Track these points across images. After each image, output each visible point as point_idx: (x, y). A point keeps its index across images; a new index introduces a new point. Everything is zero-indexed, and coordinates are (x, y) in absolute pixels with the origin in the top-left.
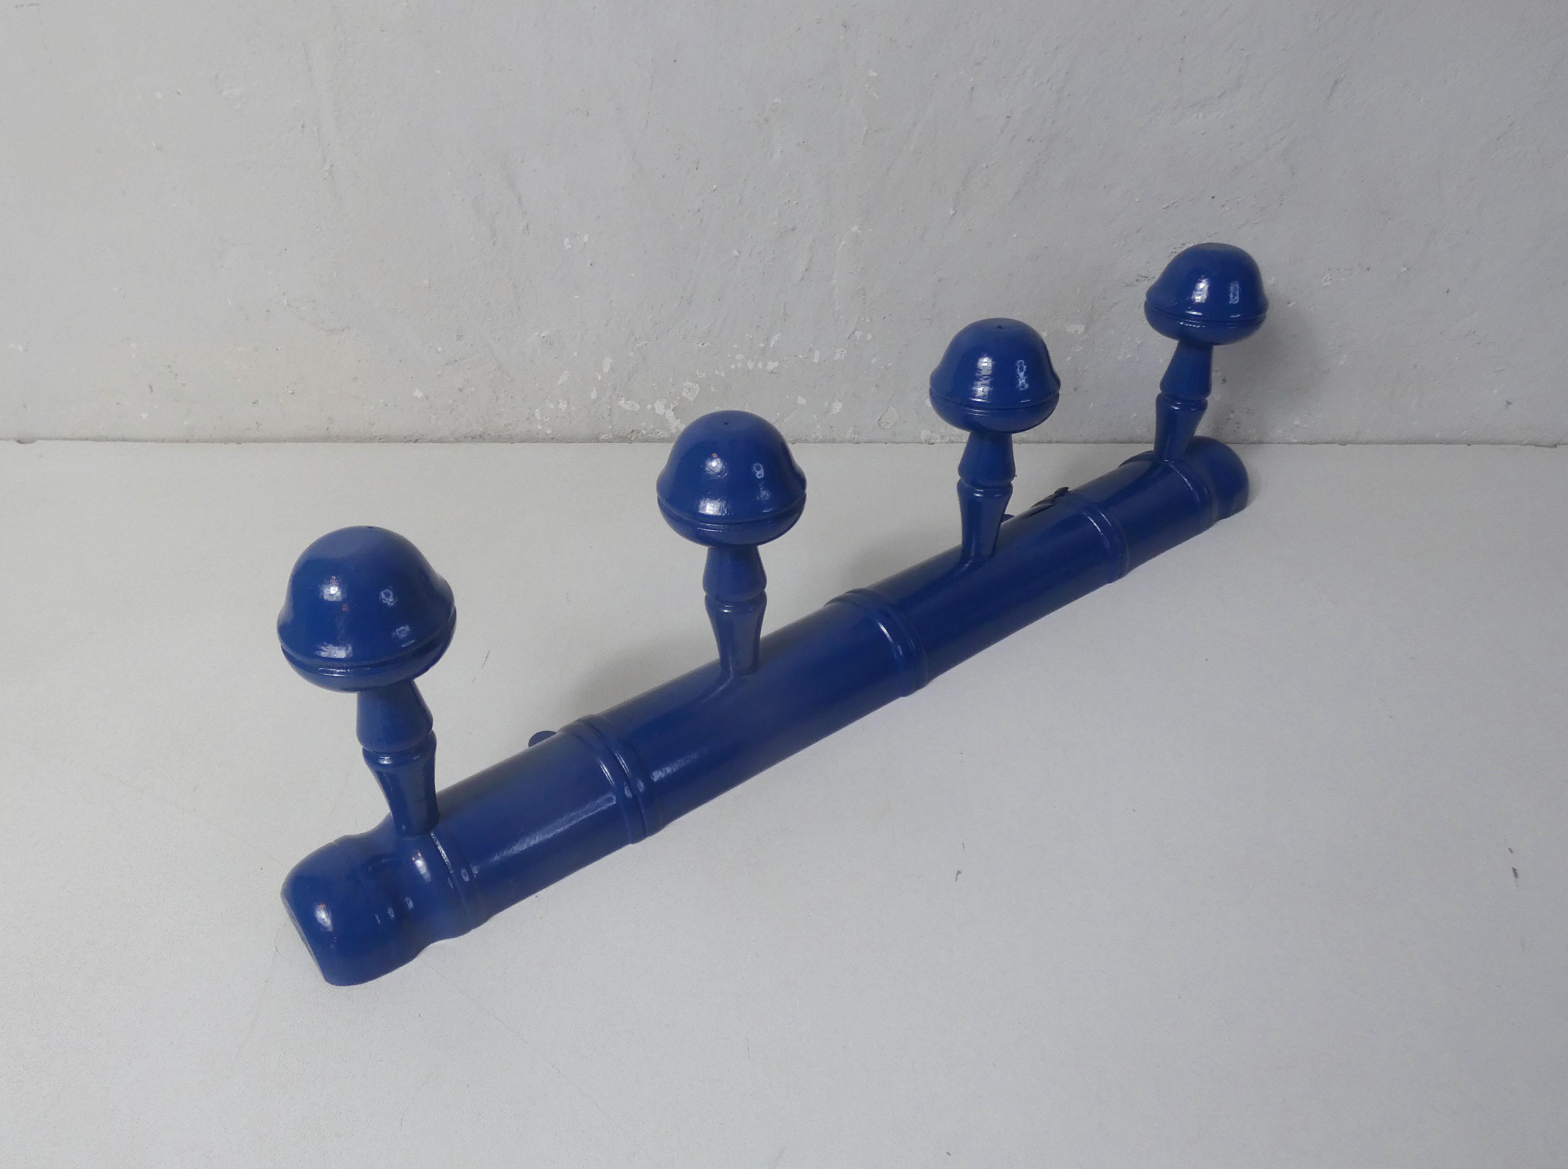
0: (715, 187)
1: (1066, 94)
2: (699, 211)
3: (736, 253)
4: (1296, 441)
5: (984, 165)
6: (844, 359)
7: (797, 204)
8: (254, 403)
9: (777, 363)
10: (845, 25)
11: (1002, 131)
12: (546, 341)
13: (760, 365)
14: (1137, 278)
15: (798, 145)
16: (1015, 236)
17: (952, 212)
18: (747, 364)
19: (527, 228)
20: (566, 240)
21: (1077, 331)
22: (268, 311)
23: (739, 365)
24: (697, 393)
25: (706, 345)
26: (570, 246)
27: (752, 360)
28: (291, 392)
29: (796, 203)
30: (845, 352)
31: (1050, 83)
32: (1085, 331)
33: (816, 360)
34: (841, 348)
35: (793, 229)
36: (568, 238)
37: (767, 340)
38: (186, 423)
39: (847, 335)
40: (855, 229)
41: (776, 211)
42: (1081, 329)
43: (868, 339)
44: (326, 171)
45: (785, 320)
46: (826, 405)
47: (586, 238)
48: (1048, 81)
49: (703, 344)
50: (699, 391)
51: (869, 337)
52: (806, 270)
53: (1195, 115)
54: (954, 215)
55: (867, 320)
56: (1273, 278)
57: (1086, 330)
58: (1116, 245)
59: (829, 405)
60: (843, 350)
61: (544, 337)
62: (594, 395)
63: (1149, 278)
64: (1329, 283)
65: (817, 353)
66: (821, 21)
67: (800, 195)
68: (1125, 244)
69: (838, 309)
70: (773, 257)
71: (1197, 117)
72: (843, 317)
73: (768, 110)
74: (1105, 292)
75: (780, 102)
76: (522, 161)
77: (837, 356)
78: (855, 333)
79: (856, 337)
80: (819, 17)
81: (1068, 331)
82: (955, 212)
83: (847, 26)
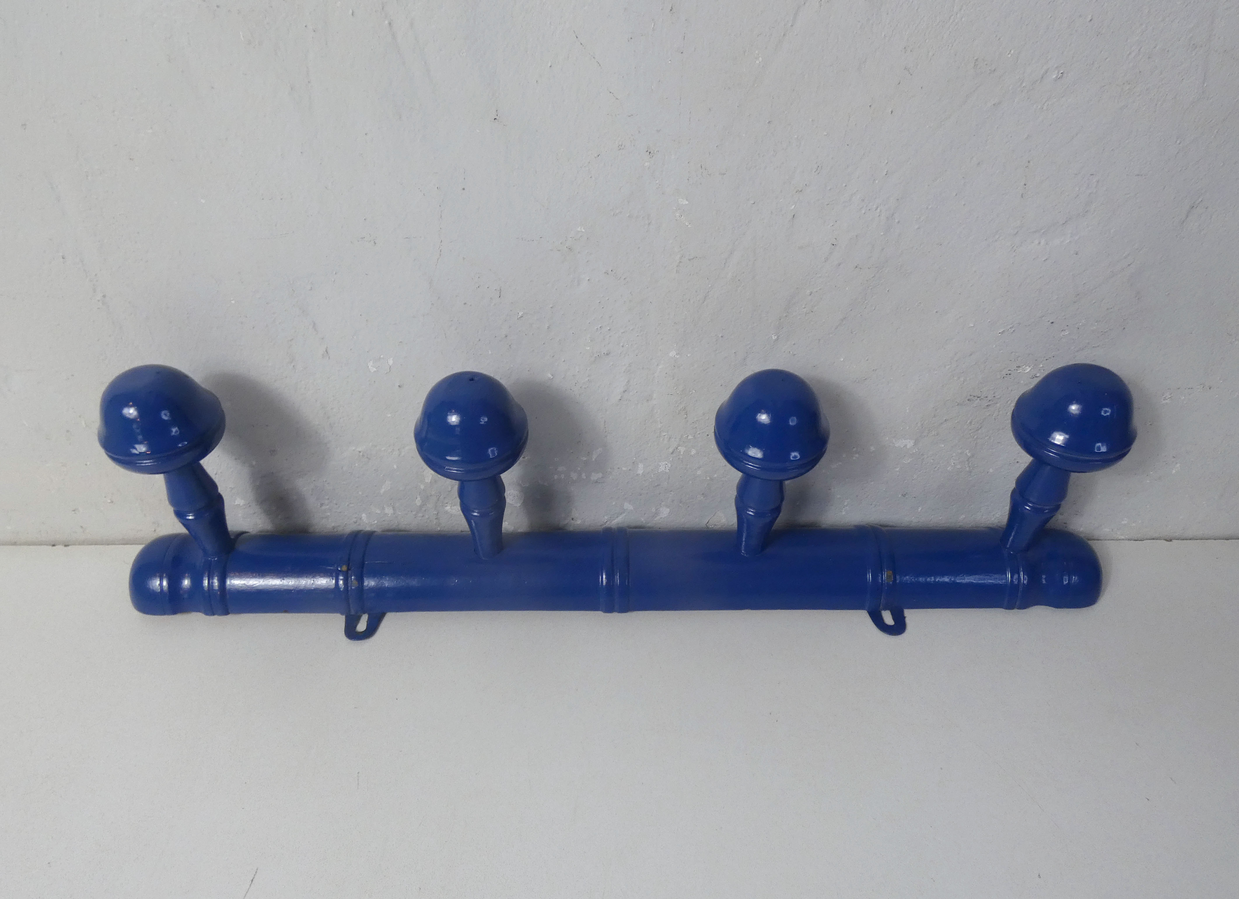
0: (520, 314)
1: (897, 221)
2: (506, 336)
4: (1123, 537)
5: (808, 292)
6: (668, 471)
7: (609, 330)
9: (601, 474)
10: (649, 151)
11: (827, 258)
12: (363, 456)
13: (584, 476)
14: (969, 397)
15: (606, 273)
17: (774, 338)
18: (570, 475)
19: (327, 353)
20: (370, 364)
21: (906, 446)
24: (523, 500)
26: (375, 369)
27: (575, 472)
30: (669, 464)
31: (878, 210)
33: (640, 472)
34: (665, 461)
35: (607, 354)
36: (371, 362)
37: (590, 454)
38: (9, 528)
39: (671, 450)
40: (672, 354)
41: (588, 337)
42: (910, 444)
43: (692, 453)
44: (99, 301)
45: (606, 437)
46: (654, 510)
47: (391, 362)
48: (877, 208)
50: (524, 498)
51: (693, 452)
52: (624, 391)
53: (1037, 242)
54: (777, 340)
55: (690, 437)
57: (916, 444)
58: (947, 367)
59: (656, 510)
60: (666, 463)
61: (360, 452)
62: (418, 502)
63: (982, 397)
64: (1168, 401)
65: (641, 466)
66: (623, 146)
67: (613, 322)
68: (957, 366)
69: (659, 426)
70: (588, 380)
71: (1039, 243)
72: (665, 434)
73: (571, 239)
74: (936, 410)
75: (583, 230)
76: (311, 289)
77: (662, 469)
78: (679, 448)
79: (680, 452)
80: (620, 143)
81: (897, 445)
82: (778, 337)
83: (652, 152)
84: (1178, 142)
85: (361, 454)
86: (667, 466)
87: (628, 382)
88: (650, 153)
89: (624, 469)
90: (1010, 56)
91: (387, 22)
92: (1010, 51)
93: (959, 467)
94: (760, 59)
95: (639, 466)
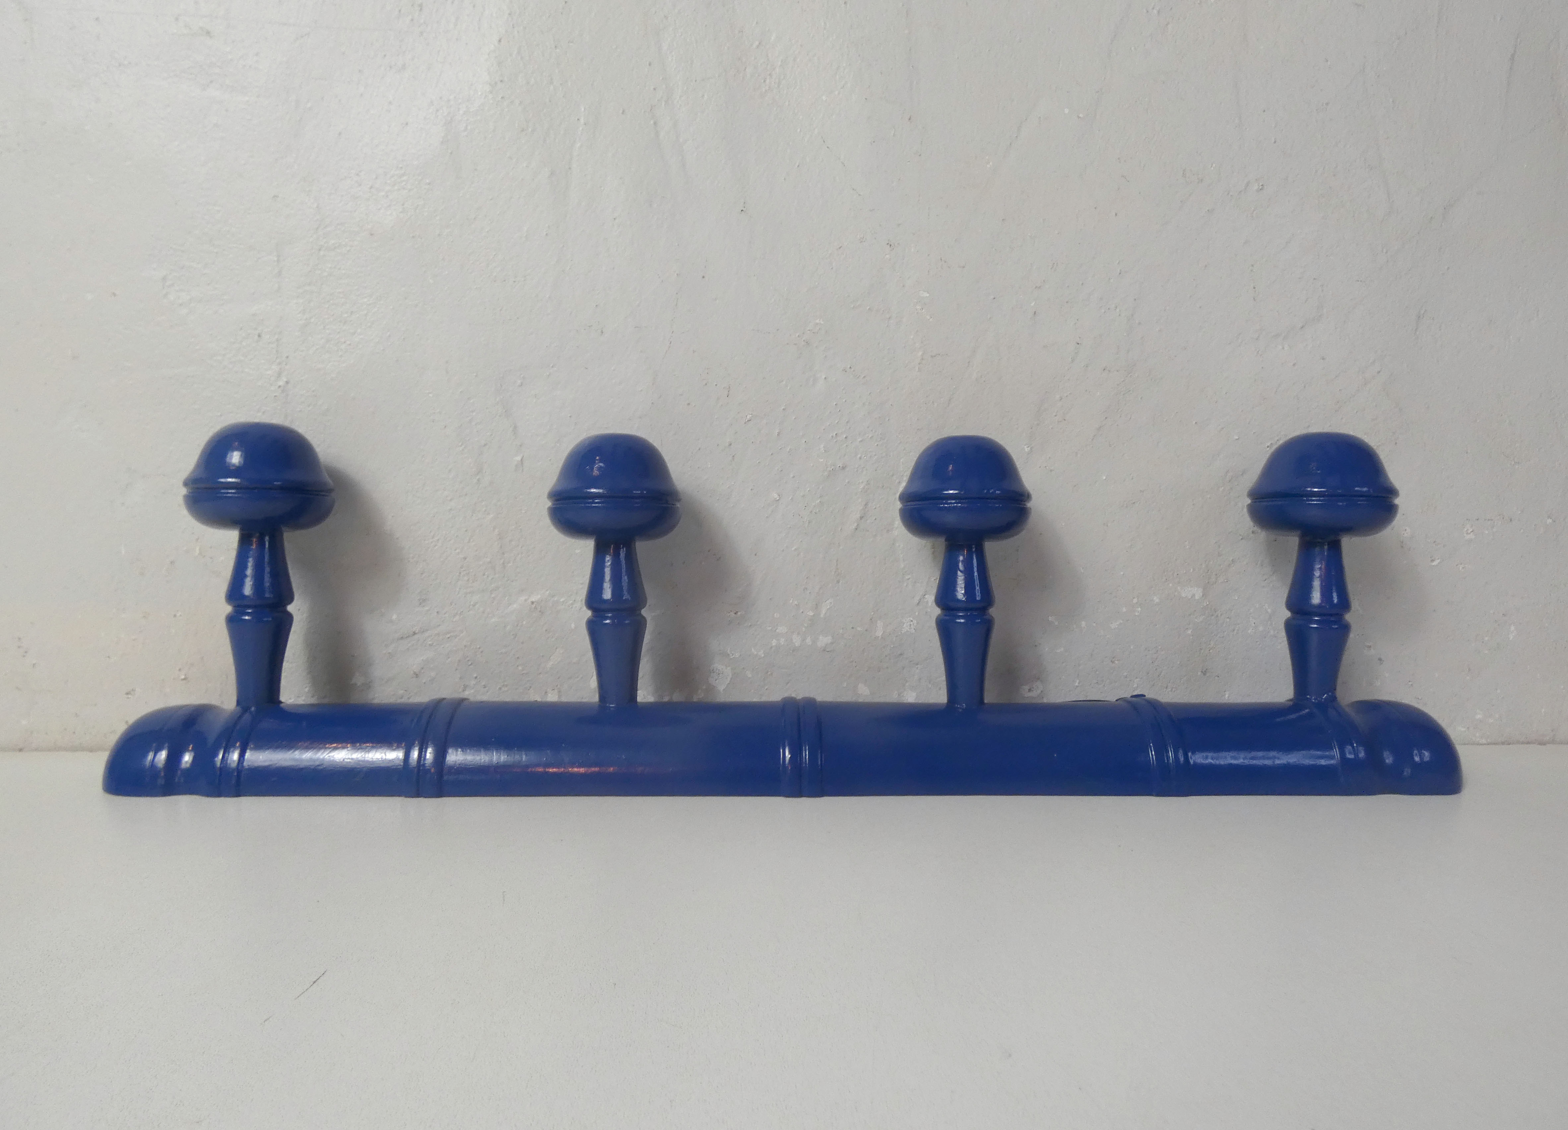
0: (748, 417)
1: (1137, 322)
2: (730, 445)
3: (776, 496)
4: (1484, 741)
5: (1058, 397)
6: (914, 631)
7: (846, 438)
8: (127, 694)
9: (830, 637)
10: (890, 244)
11: (1073, 360)
12: (536, 608)
13: (809, 641)
15: (844, 370)
16: (1104, 478)
17: (1027, 449)
18: (792, 639)
19: (522, 463)
21: (1194, 595)
22: (172, 562)
23: (782, 641)
24: (729, 679)
25: (739, 613)
27: (798, 634)
28: (183, 677)
29: (845, 436)
30: (915, 622)
31: (1118, 310)
32: (1203, 596)
33: (879, 633)
34: (910, 617)
35: (843, 468)
37: (817, 607)
38: (24, 722)
39: (916, 600)
41: (822, 446)
42: (1198, 593)
44: (279, 387)
45: (838, 582)
46: (895, 695)
48: (1116, 308)
49: (735, 613)
50: (731, 676)
52: (861, 518)
53: (1280, 347)
56: (1408, 530)
57: (1205, 594)
59: (899, 695)
60: (911, 619)
61: (533, 603)
64: (1472, 536)
65: (880, 624)
66: (864, 239)
67: (850, 428)
68: (1231, 489)
69: (903, 566)
70: (820, 502)
71: (1283, 348)
72: (909, 576)
73: (809, 332)
74: (1219, 547)
75: (822, 323)
76: (521, 385)
77: (906, 628)
78: (926, 596)
79: (927, 602)
80: (862, 236)
81: (1183, 595)
82: (1031, 449)
83: (892, 245)
84: (1385, 251)
85: (534, 605)
86: (912, 623)
87: (866, 504)
88: (890, 245)
89: (859, 629)
90: (1212, 168)
91: (652, 122)
92: (1212, 165)
93: (1261, 628)
94: (991, 163)
95: (878, 625)
